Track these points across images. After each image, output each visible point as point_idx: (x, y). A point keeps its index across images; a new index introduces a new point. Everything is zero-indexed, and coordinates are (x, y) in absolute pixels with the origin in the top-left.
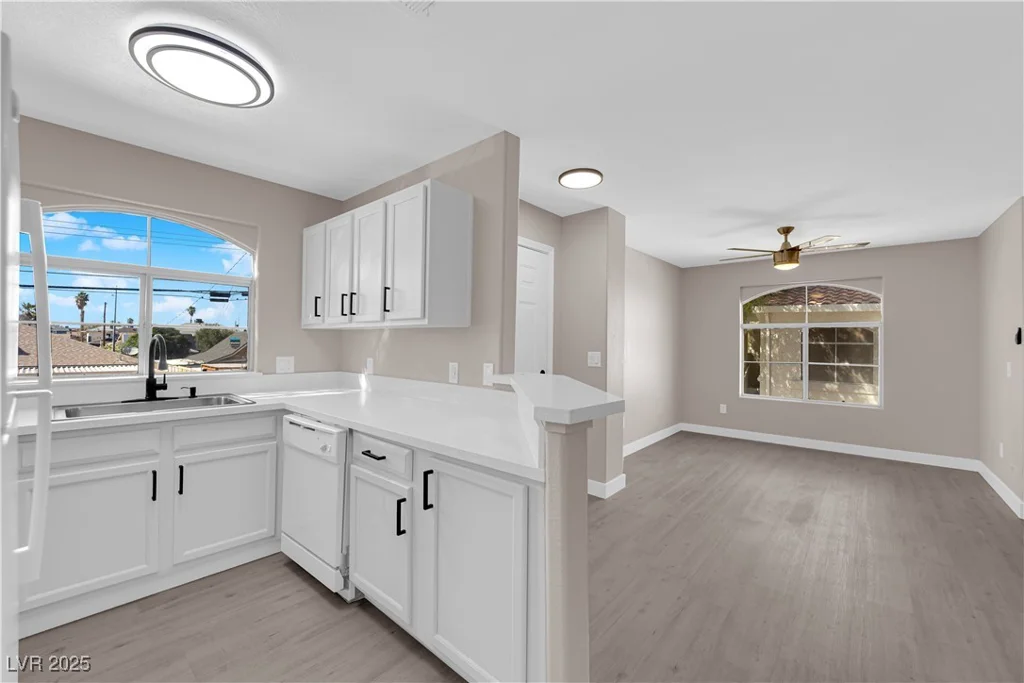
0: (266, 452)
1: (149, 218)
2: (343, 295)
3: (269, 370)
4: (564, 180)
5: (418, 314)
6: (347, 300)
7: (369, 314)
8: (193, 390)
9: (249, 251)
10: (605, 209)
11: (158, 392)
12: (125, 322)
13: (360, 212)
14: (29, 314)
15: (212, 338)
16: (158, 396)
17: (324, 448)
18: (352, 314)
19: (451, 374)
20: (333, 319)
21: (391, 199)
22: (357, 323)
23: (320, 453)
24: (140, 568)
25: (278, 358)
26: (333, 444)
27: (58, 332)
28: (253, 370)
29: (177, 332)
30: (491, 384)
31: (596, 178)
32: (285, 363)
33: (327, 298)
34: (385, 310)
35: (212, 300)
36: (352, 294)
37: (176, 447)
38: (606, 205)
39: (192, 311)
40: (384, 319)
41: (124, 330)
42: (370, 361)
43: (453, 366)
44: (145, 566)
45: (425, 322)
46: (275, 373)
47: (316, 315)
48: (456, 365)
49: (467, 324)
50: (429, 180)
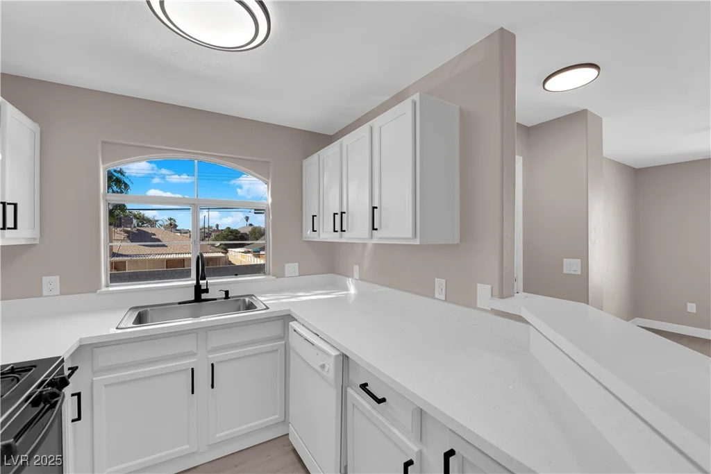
0: (277, 350)
1: (196, 161)
2: (335, 214)
3: (280, 274)
4: (549, 85)
5: (410, 235)
6: (338, 217)
7: (358, 230)
8: (227, 293)
9: (263, 180)
10: (585, 112)
11: (202, 295)
12: (214, 228)
13: (347, 140)
14: (171, 224)
15: (257, 235)
16: (203, 298)
17: (323, 366)
18: (342, 231)
19: (437, 290)
20: (326, 234)
21: (376, 122)
22: (346, 238)
23: (319, 370)
24: (184, 448)
25: (287, 265)
26: (331, 365)
27: (184, 233)
28: (269, 274)
29: (239, 232)
30: (490, 309)
31: (593, 73)
32: (292, 268)
33: (321, 215)
34: (374, 229)
35: (255, 213)
36: (342, 213)
37: (209, 349)
38: (585, 108)
39: (247, 219)
40: (372, 236)
41: (214, 231)
42: (356, 268)
43: (440, 283)
44: (188, 446)
45: (417, 242)
46: (284, 277)
47: (313, 231)
48: (443, 281)
49: (457, 241)
50: (418, 94)
